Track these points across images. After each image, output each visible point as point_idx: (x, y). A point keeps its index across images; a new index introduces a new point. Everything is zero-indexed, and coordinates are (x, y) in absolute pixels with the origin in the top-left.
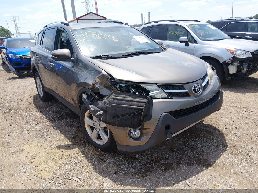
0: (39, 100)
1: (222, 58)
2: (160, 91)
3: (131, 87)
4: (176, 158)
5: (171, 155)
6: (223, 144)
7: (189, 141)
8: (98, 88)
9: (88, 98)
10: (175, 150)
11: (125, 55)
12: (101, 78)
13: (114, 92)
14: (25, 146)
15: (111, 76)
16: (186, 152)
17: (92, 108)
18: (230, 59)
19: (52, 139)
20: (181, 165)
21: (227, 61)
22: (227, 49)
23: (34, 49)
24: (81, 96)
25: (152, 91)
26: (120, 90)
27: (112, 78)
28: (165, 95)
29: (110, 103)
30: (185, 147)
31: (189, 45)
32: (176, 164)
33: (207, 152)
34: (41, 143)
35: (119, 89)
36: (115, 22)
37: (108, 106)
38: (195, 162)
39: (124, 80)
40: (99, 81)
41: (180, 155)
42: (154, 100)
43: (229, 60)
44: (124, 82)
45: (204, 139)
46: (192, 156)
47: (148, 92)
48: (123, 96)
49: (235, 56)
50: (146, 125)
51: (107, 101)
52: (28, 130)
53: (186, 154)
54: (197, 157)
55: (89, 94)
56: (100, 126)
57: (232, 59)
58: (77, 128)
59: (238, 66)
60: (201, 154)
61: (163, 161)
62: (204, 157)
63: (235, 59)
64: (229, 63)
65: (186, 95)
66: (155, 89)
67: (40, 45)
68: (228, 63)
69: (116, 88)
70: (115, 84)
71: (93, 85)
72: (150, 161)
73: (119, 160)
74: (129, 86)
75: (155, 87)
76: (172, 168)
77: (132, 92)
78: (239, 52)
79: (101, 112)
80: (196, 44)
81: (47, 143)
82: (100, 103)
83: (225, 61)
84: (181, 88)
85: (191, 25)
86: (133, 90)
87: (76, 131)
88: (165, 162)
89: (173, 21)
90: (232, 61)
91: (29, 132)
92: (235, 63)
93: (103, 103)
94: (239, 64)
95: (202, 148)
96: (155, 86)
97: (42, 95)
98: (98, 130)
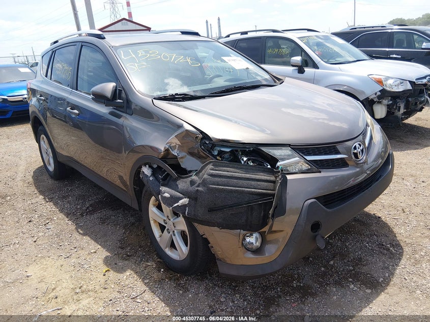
0: (46, 177)
1: (363, 92)
2: (297, 158)
3: (240, 153)
4: (315, 274)
5: (307, 270)
6: (390, 244)
7: (331, 241)
8: (175, 156)
9: (153, 174)
10: (311, 259)
11: (216, 93)
12: (183, 137)
13: (211, 162)
14: (31, 268)
15: (202, 132)
16: (332, 263)
17: (167, 192)
18: (376, 94)
19: (80, 252)
20: (328, 288)
21: (371, 98)
22: (370, 76)
23: (34, 84)
24: (138, 172)
25: (283, 160)
26: (220, 159)
27: (205, 136)
28: (305, 167)
29: (204, 183)
30: (326, 252)
31: (305, 71)
32: (319, 286)
33: (367, 260)
34: (61, 261)
35: (218, 158)
36: (184, 33)
37: (199, 189)
38: (351, 280)
39: (230, 140)
40: (178, 143)
41: (323, 269)
42: (289, 177)
43: (375, 96)
44: (229, 144)
45: (356, 236)
46: (343, 269)
47: (273, 161)
48: (228, 169)
49: (385, 88)
50: (277, 224)
51: (197, 179)
52: (33, 236)
53: (332, 266)
54: (352, 271)
55: (155, 166)
56: (175, 227)
57: (379, 93)
58: (124, 228)
59: (388, 105)
60: (357, 265)
61: (294, 282)
62: (365, 269)
63: (384, 93)
64: (375, 100)
65: (342, 164)
66: (289, 155)
67: (46, 76)
68: (372, 100)
69: (213, 155)
70: (211, 148)
71: (167, 150)
72: (272, 284)
73: (215, 285)
74: (237, 151)
75: (287, 151)
76: (313, 295)
77: (243, 162)
78: (390, 82)
79: (185, 201)
80: (317, 70)
81: (73, 260)
82: (183, 184)
83: (368, 98)
84: (332, 152)
85: (305, 37)
86: (245, 159)
87: (124, 233)
88: (298, 284)
89: (274, 31)
90: (380, 97)
91: (35, 240)
92: (384, 101)
93: (189, 183)
94: (391, 102)
95: (357, 254)
96: (287, 149)
97: (51, 168)
98: (171, 233)
